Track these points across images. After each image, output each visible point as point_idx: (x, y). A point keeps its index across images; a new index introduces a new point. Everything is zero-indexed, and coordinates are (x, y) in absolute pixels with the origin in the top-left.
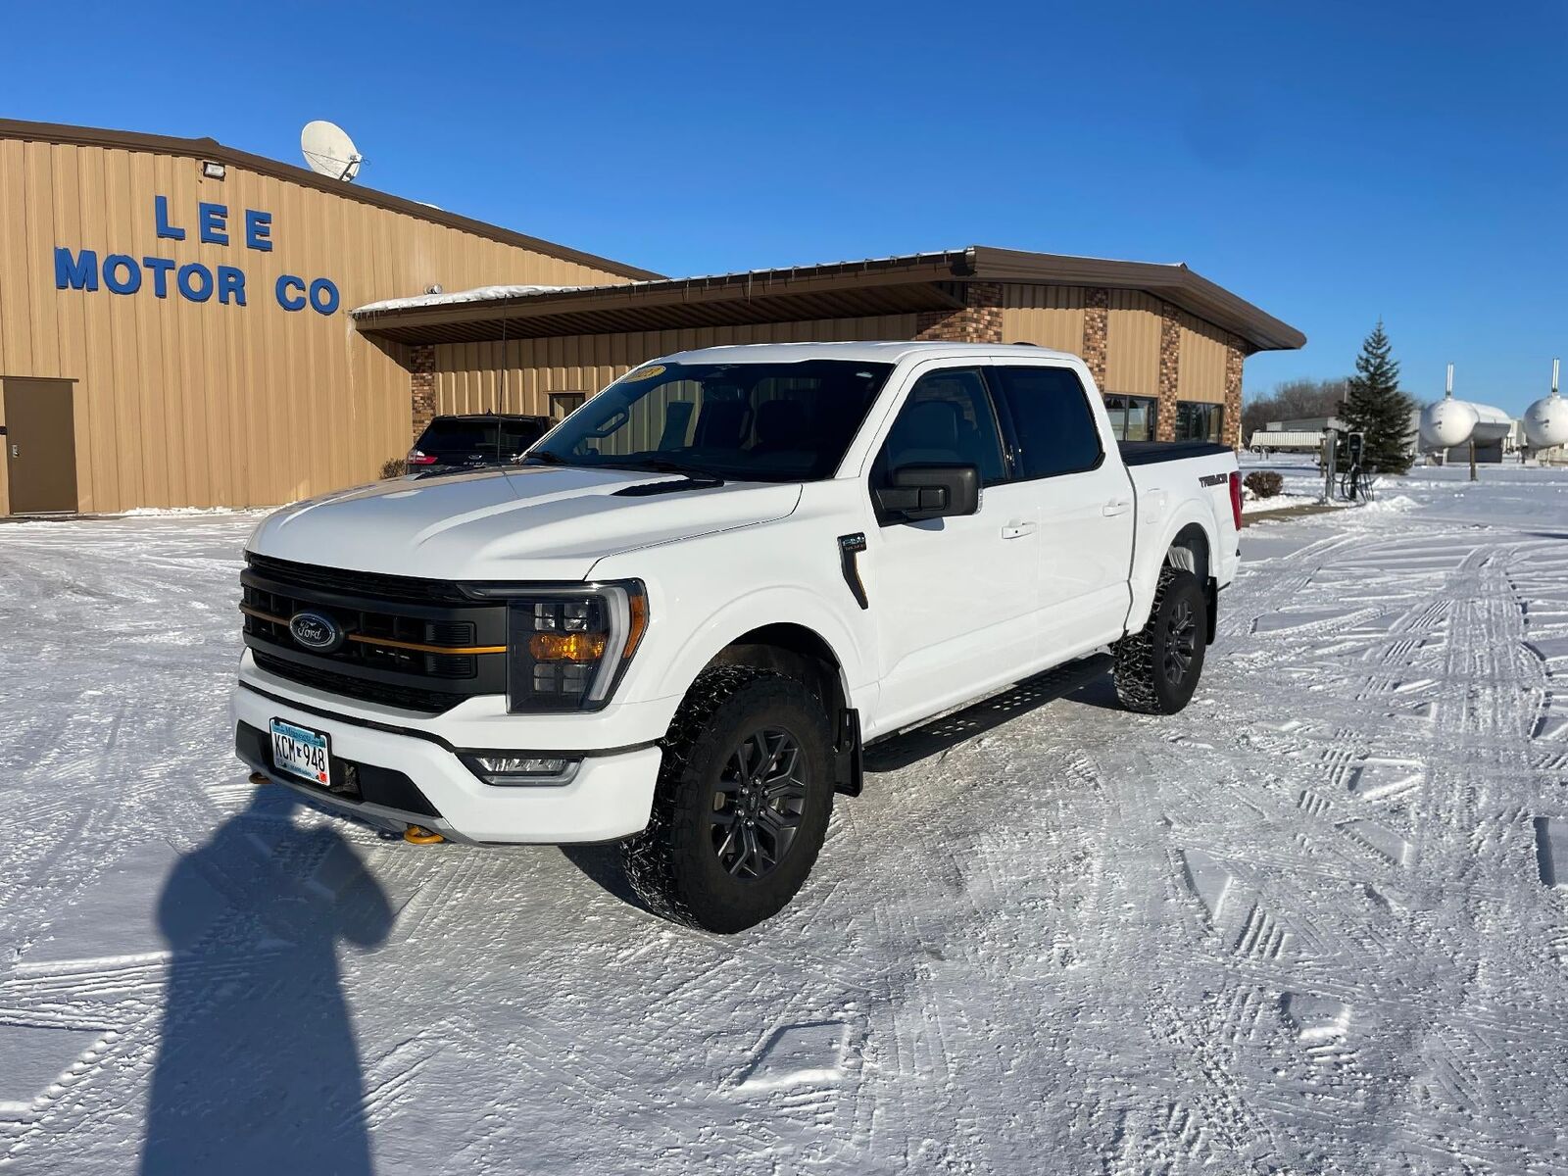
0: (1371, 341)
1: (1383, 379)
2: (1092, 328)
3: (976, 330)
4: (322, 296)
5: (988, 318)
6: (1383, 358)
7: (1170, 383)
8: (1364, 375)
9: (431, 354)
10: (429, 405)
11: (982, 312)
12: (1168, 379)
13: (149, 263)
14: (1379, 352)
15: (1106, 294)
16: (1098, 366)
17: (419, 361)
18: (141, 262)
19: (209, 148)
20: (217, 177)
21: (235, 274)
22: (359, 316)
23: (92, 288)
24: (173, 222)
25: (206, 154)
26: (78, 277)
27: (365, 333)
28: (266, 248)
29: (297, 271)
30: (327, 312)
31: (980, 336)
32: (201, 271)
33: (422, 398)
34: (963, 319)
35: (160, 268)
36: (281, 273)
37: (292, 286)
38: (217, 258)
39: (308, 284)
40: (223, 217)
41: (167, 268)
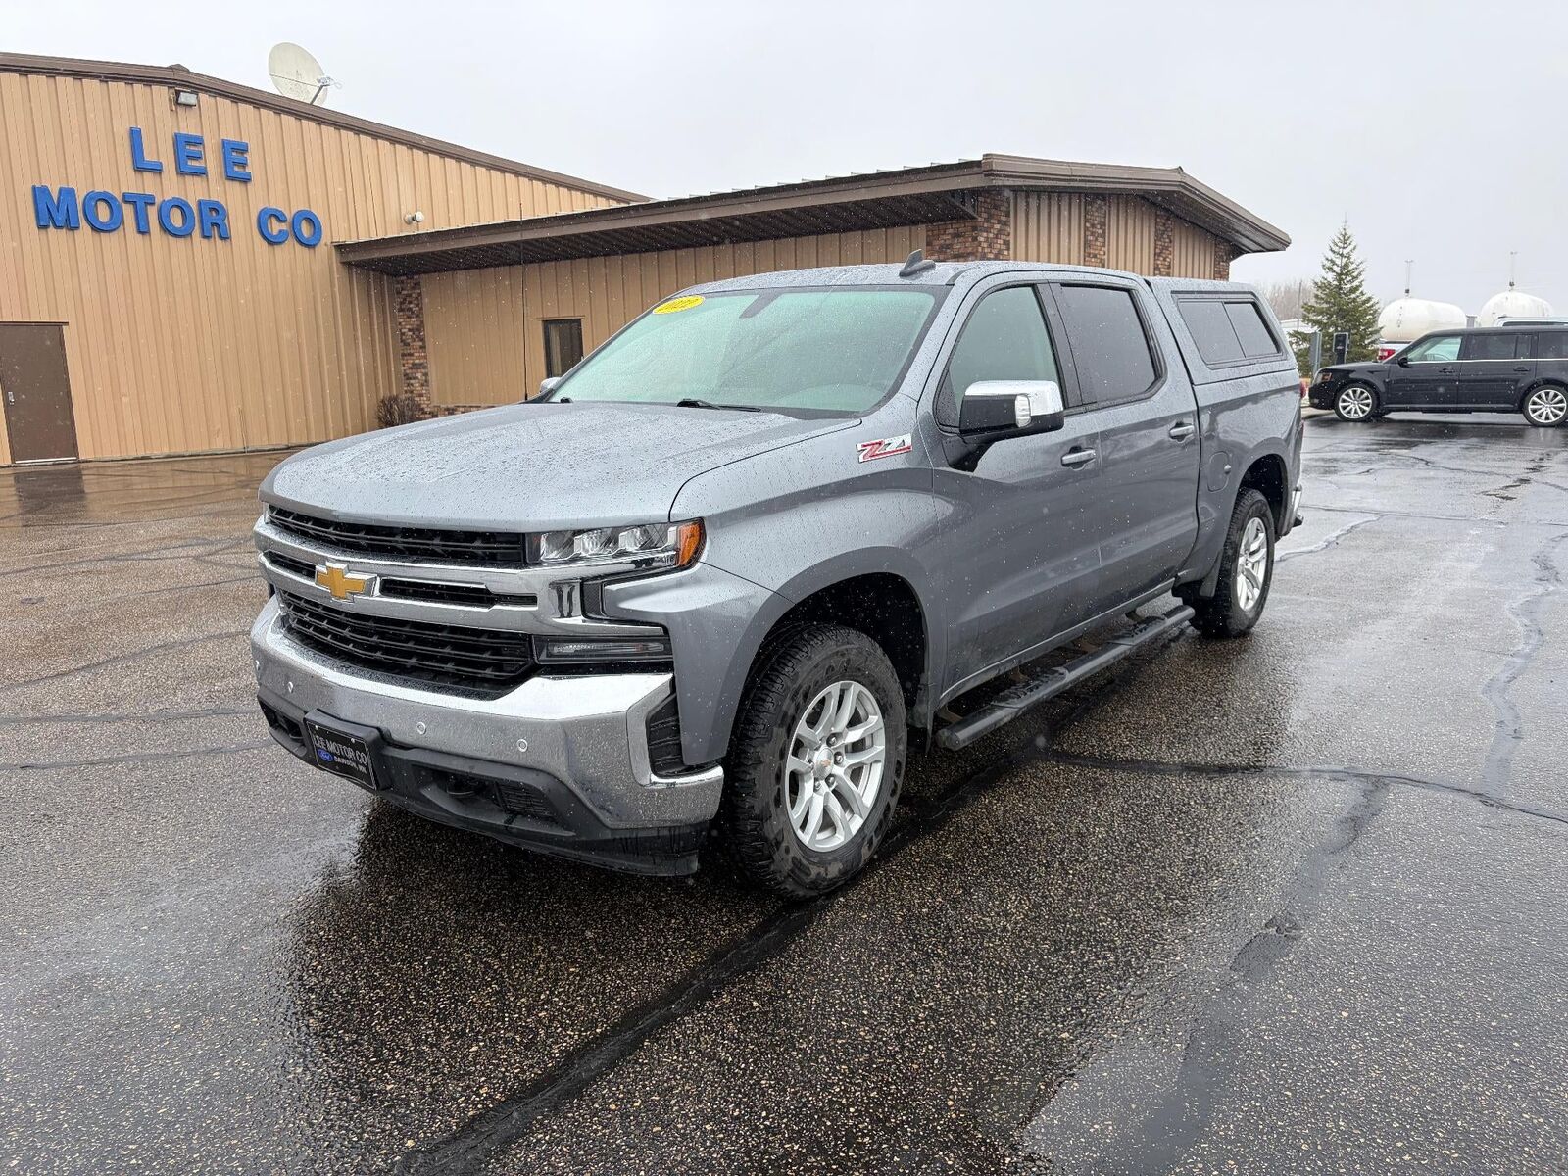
0: (1337, 241)
1: (1349, 279)
2: (1092, 234)
3: (987, 240)
4: (303, 229)
5: (997, 227)
6: (1349, 257)
8: (1330, 277)
9: (417, 285)
10: (417, 337)
11: (992, 221)
13: (128, 199)
14: (1345, 251)
15: (1104, 200)
17: (405, 292)
18: (120, 199)
19: (179, 76)
20: (190, 106)
21: (216, 208)
22: (341, 248)
23: (73, 228)
24: (149, 156)
25: (178, 82)
26: (60, 217)
27: (348, 265)
28: (245, 180)
29: (278, 204)
30: (309, 246)
31: (990, 246)
32: (181, 206)
33: (409, 330)
34: (975, 229)
35: (140, 204)
36: (261, 206)
37: (274, 220)
38: (194, 192)
39: (289, 217)
40: (200, 148)
41: (147, 204)
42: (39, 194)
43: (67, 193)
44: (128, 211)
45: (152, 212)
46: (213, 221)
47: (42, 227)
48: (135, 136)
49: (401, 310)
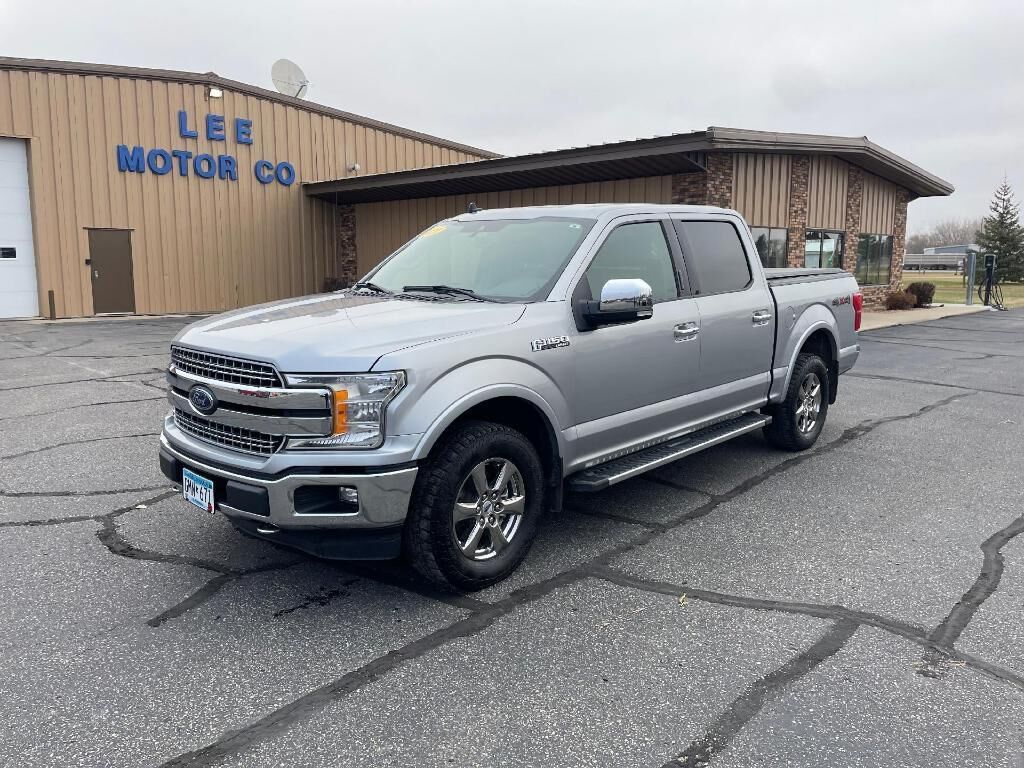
0: (1000, 190)
1: (1009, 216)
2: (797, 182)
3: (714, 186)
4: (282, 174)
5: (722, 177)
6: (1009, 202)
7: (854, 220)
8: (995, 215)
9: (353, 210)
10: (352, 243)
11: (719, 173)
12: (852, 218)
13: (176, 154)
14: (1006, 198)
15: (808, 159)
16: (802, 209)
17: (345, 215)
18: (171, 154)
19: (212, 79)
20: (218, 97)
21: (229, 161)
22: (307, 186)
23: (141, 172)
24: (190, 128)
26: (133, 164)
27: (311, 197)
28: (249, 144)
29: (269, 159)
30: (286, 185)
31: (716, 190)
32: (208, 159)
33: (347, 239)
34: (704, 178)
35: (184, 157)
36: (259, 159)
37: (265, 168)
38: (218, 150)
39: (274, 165)
40: (222, 124)
41: (187, 157)
42: (121, 150)
43: (138, 150)
44: (175, 161)
45: (190, 162)
46: (227, 169)
47: (121, 170)
48: (182, 117)
49: (343, 226)
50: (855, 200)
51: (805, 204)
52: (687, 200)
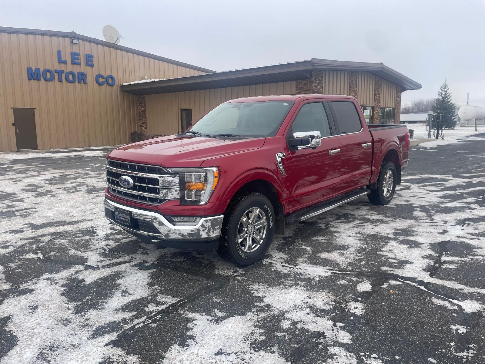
0: (443, 86)
1: (446, 98)
2: (352, 84)
3: (315, 86)
4: (109, 81)
5: (318, 82)
6: (447, 92)
7: (378, 101)
8: (440, 98)
9: (144, 98)
10: (144, 114)
11: (317, 80)
12: (377, 100)
13: (56, 71)
14: (445, 90)
15: (357, 73)
17: (140, 100)
18: (54, 71)
19: (73, 35)
20: (77, 44)
21: (83, 74)
22: (122, 87)
23: (39, 80)
24: (63, 58)
25: (73, 37)
26: (35, 76)
27: (123, 91)
28: (92, 66)
29: (102, 73)
30: (111, 85)
31: (316, 88)
32: (72, 74)
33: (142, 112)
34: (310, 82)
35: (60, 73)
36: (97, 74)
37: (101, 78)
38: (76, 69)
39: (105, 77)
40: (79, 57)
41: (62, 73)
42: (29, 70)
43: (38, 70)
44: (56, 75)
45: (63, 75)
46: (82, 78)
47: (29, 79)
49: (139, 105)
50: (378, 92)
51: (356, 94)
52: (303, 92)
